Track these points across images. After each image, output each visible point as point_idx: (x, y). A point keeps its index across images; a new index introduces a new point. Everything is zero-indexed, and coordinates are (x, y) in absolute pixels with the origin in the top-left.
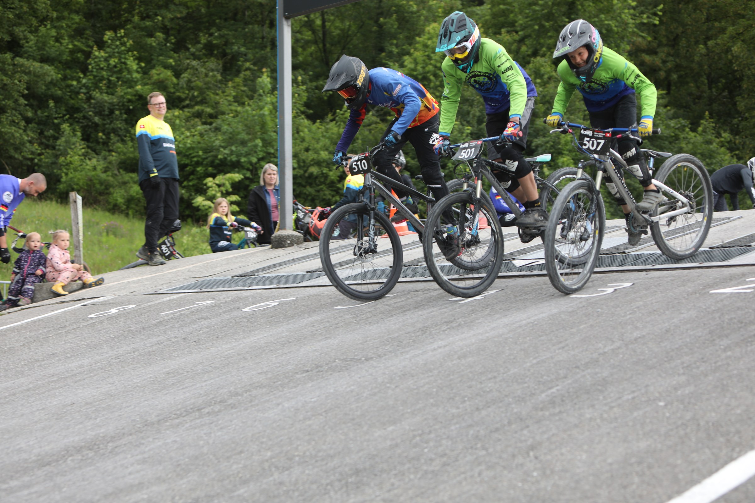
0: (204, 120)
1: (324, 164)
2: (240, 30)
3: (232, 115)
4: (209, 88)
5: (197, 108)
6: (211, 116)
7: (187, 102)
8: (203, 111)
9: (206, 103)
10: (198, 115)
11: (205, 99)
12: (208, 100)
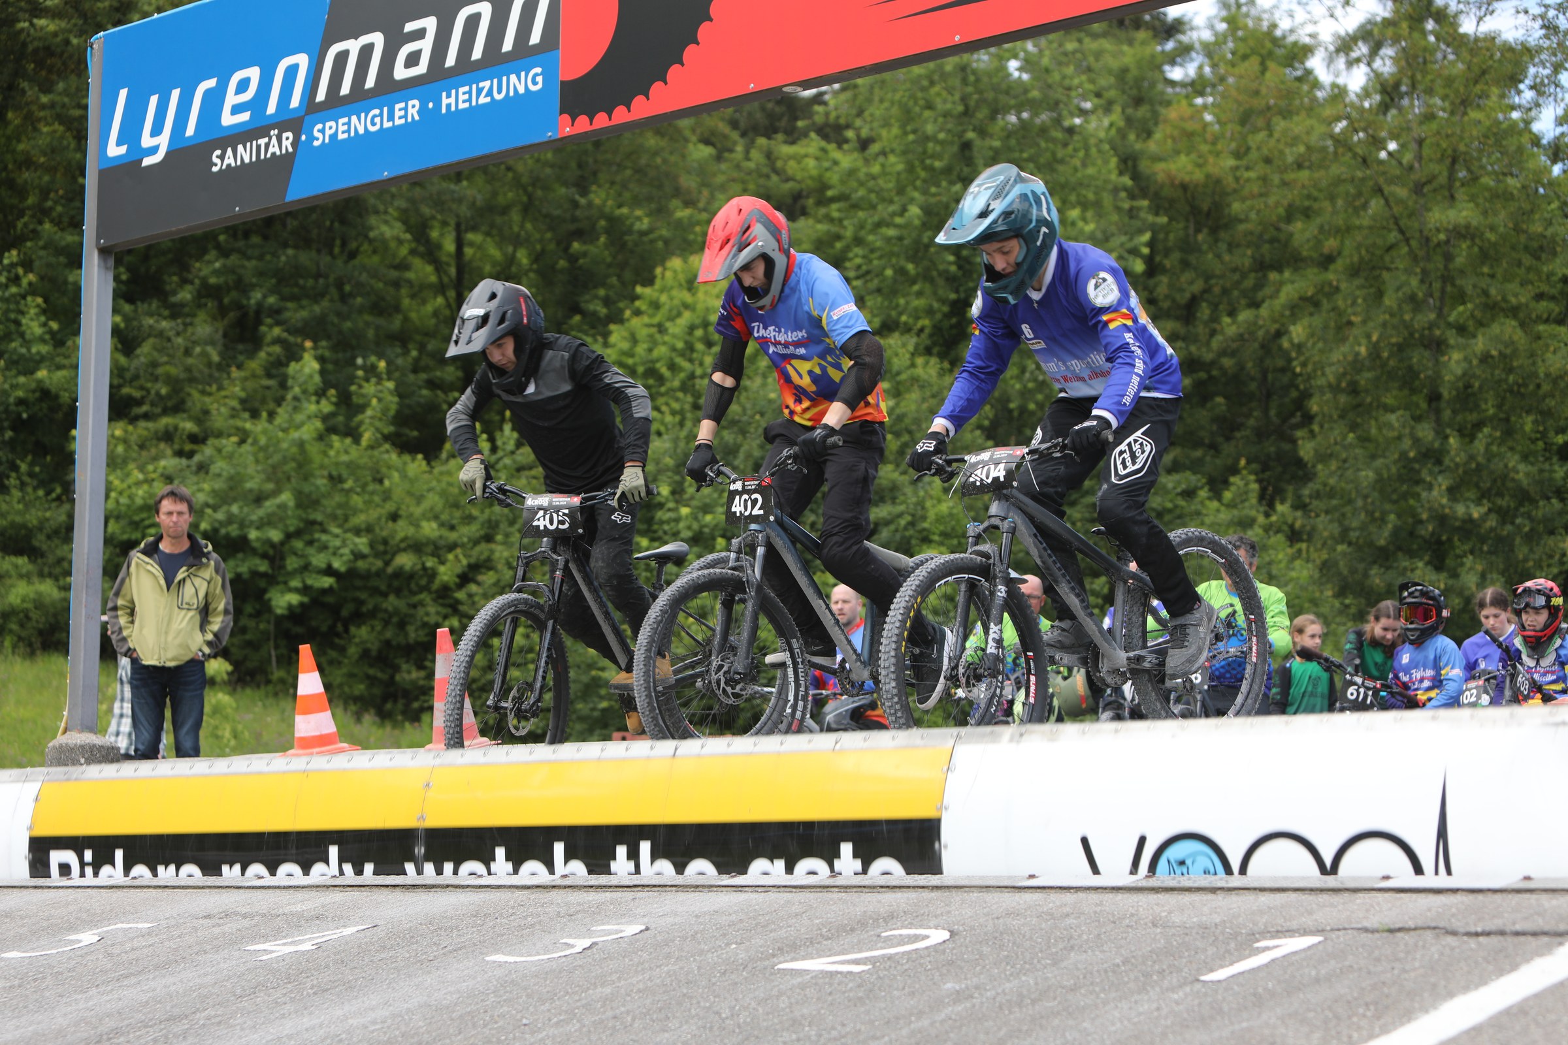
0: (176, 447)
1: (430, 549)
2: (268, 257)
3: (234, 439)
4: (192, 380)
5: (166, 421)
6: (194, 439)
7: (145, 408)
8: (176, 428)
9: (184, 411)
10: (167, 436)
11: (183, 402)
12: (189, 404)
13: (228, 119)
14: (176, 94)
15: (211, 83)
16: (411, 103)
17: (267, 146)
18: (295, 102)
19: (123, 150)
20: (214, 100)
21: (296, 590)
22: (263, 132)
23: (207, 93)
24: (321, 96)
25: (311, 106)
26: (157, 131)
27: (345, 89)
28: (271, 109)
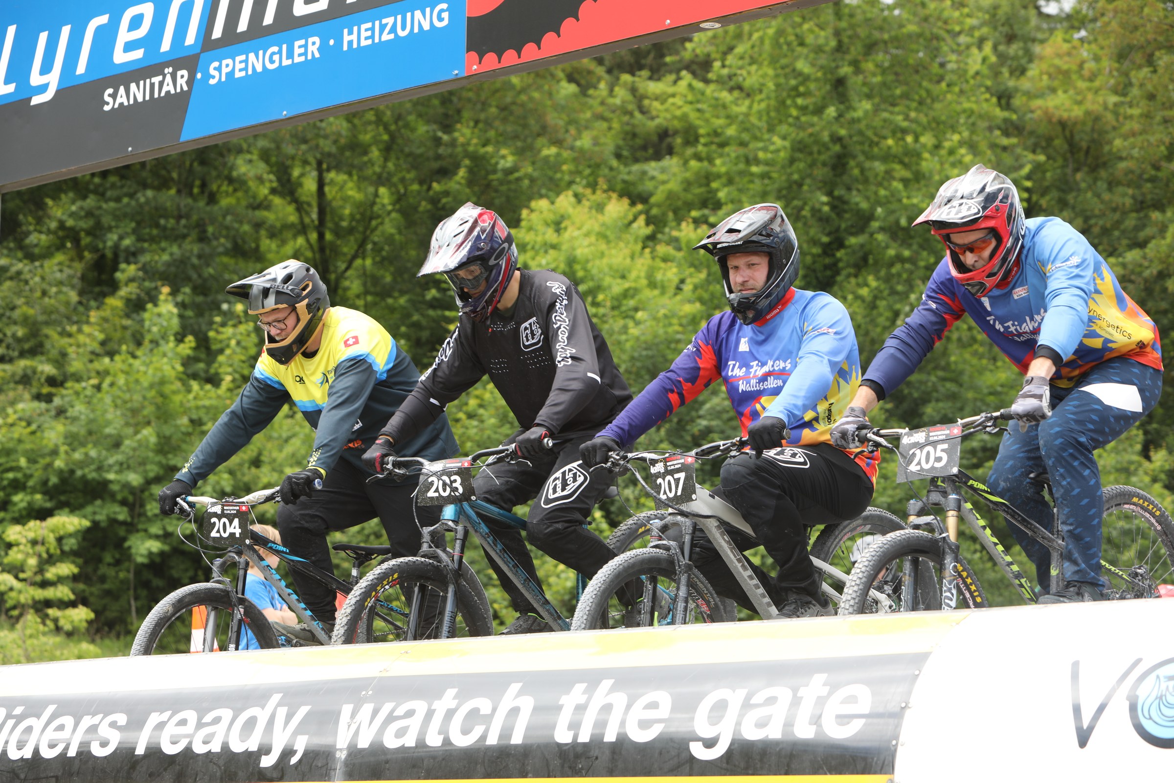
0: (34, 390)
4: (51, 322)
5: (23, 363)
6: (52, 381)
8: (34, 372)
9: (42, 354)
10: (25, 380)
11: (41, 345)
12: (48, 345)
13: (120, 57)
14: (66, 31)
15: (103, 19)
16: (311, 40)
17: (161, 84)
18: (190, 39)
19: (11, 88)
20: (106, 37)
21: (157, 537)
22: (156, 69)
23: (99, 29)
24: (217, 33)
25: (207, 43)
26: (46, 69)
27: (243, 26)
28: (166, 46)
